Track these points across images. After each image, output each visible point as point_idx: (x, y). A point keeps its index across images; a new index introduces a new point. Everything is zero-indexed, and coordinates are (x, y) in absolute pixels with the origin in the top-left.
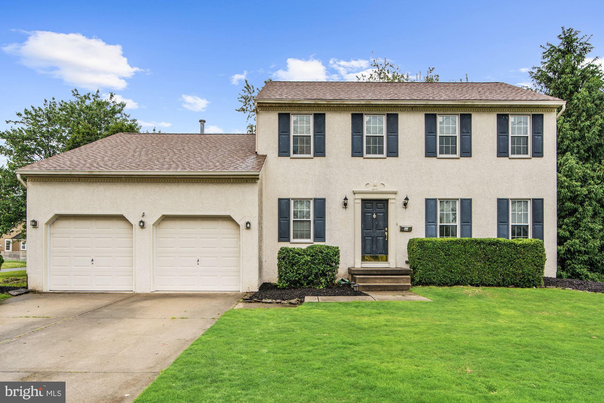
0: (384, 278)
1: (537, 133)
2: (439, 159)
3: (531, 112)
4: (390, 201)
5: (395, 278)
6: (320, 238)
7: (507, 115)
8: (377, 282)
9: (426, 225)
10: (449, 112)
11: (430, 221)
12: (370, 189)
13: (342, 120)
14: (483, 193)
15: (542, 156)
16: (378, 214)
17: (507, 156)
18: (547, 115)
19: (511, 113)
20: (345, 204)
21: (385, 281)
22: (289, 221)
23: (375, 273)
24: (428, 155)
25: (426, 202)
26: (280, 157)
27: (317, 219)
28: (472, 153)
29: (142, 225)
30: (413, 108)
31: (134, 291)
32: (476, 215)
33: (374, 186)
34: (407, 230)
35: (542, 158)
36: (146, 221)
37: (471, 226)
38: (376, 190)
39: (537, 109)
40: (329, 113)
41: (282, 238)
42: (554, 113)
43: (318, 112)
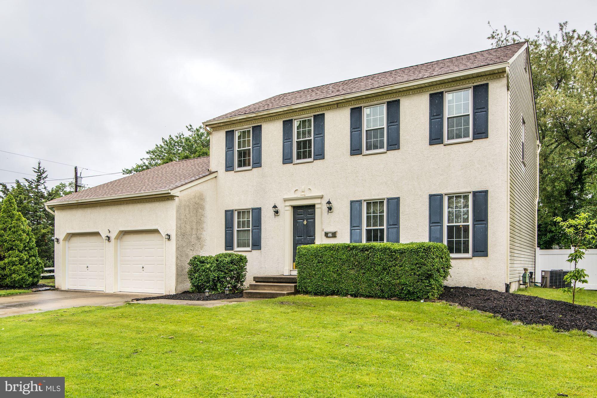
0: (272, 286)
1: (480, 109)
2: (364, 156)
3: (473, 83)
4: (317, 206)
5: (280, 285)
6: (256, 246)
7: (442, 93)
8: (266, 290)
9: (351, 230)
10: (376, 102)
11: (355, 225)
12: (298, 195)
13: (275, 129)
14: (413, 190)
15: (487, 137)
16: (309, 220)
17: (442, 143)
18: (494, 83)
19: (447, 89)
20: (277, 212)
21: (273, 288)
22: (232, 231)
23: (272, 280)
24: (353, 153)
25: (351, 204)
26: (226, 172)
27: (254, 228)
28: (401, 145)
29: (109, 238)
30: (338, 105)
31: (105, 291)
32: (405, 216)
33: (302, 192)
34: (331, 236)
35: (488, 139)
36: (111, 236)
37: (398, 228)
38: (304, 196)
39: (479, 79)
40: (265, 123)
41: (228, 247)
42: (504, 78)
43: (256, 125)
